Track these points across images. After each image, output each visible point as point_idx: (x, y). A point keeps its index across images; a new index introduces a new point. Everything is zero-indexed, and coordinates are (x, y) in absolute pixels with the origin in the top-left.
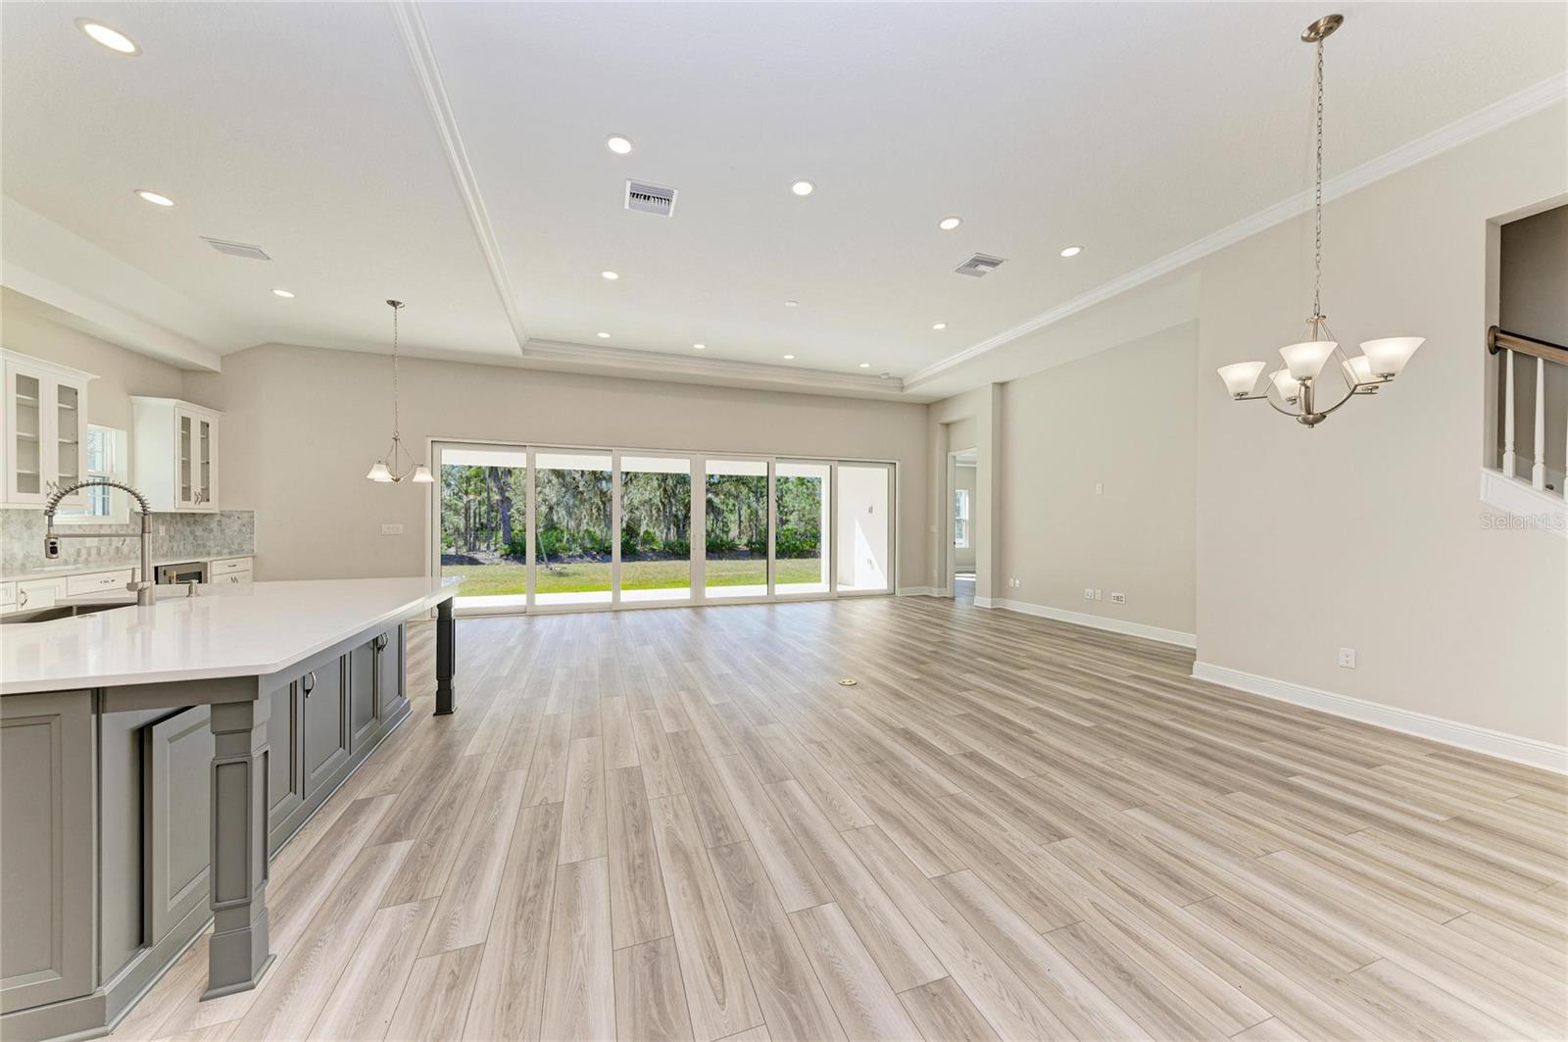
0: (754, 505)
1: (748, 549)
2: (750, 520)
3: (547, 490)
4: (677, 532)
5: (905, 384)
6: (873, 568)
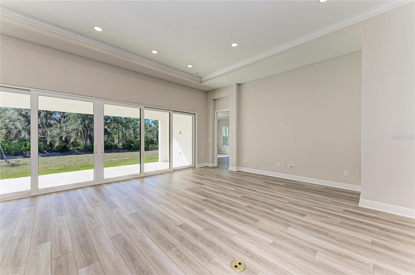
0: (124, 132)
1: (123, 147)
2: (123, 137)
3: (17, 123)
4: (91, 141)
5: (203, 80)
6: (181, 156)
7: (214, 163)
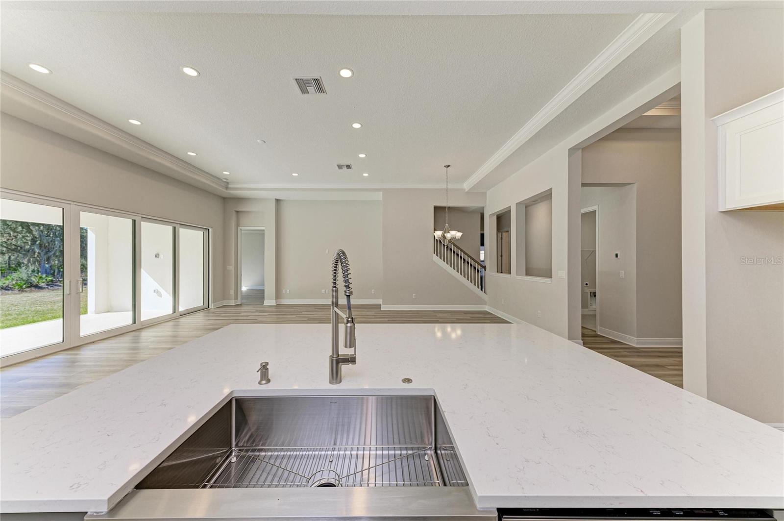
5: (230, 186)
7: (237, 299)
